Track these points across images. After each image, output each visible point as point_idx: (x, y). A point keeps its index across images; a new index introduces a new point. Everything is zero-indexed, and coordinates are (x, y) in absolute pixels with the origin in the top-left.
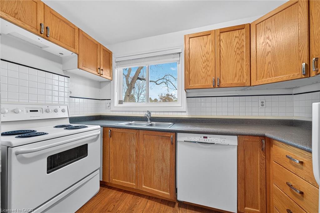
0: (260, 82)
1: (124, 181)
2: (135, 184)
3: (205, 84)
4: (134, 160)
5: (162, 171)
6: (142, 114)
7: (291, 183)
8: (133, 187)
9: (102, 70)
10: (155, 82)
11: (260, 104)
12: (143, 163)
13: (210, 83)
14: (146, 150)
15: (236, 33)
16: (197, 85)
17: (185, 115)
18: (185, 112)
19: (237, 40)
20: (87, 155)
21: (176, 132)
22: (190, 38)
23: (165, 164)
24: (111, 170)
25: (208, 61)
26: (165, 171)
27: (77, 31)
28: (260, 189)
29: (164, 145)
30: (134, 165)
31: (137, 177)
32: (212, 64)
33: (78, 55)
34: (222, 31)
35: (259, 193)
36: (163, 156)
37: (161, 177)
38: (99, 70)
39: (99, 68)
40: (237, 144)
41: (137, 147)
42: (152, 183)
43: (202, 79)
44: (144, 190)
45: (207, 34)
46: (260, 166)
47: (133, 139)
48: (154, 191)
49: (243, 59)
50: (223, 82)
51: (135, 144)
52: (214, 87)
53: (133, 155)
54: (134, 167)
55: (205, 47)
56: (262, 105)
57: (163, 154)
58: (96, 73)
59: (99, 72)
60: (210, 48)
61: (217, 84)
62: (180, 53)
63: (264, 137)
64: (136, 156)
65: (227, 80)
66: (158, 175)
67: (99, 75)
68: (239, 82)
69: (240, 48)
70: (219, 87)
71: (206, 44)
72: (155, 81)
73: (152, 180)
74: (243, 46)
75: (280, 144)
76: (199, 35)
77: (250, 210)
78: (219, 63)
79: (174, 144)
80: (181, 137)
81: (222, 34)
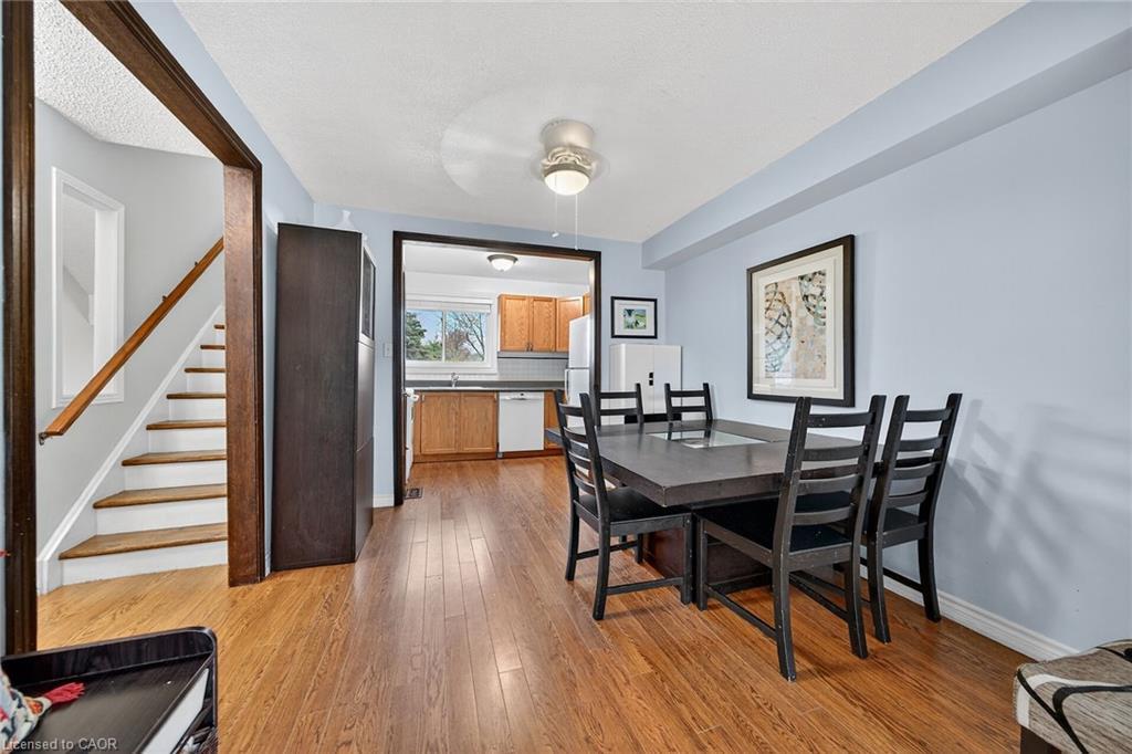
2: (454, 449)
3: (519, 346)
4: (453, 424)
5: (485, 429)
6: (449, 378)
8: (453, 452)
12: (464, 425)
13: (524, 346)
14: (468, 412)
15: (546, 304)
16: (512, 348)
18: (496, 375)
19: (546, 310)
21: (497, 391)
22: (506, 298)
23: (489, 422)
25: (523, 325)
26: (487, 428)
29: (487, 405)
30: (454, 429)
31: (457, 442)
32: (526, 328)
34: (536, 299)
36: (485, 416)
37: (484, 434)
40: (544, 399)
42: (475, 441)
43: (517, 341)
45: (523, 298)
47: (452, 402)
50: (534, 346)
51: (454, 407)
52: (528, 349)
53: (453, 418)
54: (454, 431)
55: (520, 311)
57: (485, 414)
60: (524, 313)
61: (530, 348)
62: (491, 305)
64: (456, 419)
65: (539, 344)
66: (481, 434)
68: (547, 347)
69: (548, 317)
70: (532, 350)
71: (522, 308)
73: (475, 439)
74: (551, 316)
76: (516, 298)
77: (552, 445)
78: (532, 329)
79: (496, 403)
80: (503, 396)
81: (535, 303)
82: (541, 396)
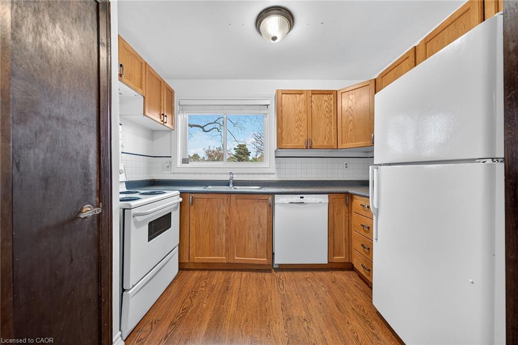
0: (344, 146)
1: (211, 257)
2: (225, 258)
3: (298, 143)
4: (223, 230)
5: (258, 237)
6: (226, 178)
7: (364, 224)
8: (223, 262)
9: (166, 116)
10: (202, 127)
11: (345, 166)
12: (235, 232)
13: (302, 143)
14: (239, 217)
15: (326, 97)
16: (290, 145)
17: (274, 178)
18: (274, 174)
19: (326, 103)
20: (170, 227)
21: (273, 194)
22: (283, 94)
23: (262, 229)
24: (193, 246)
25: (301, 121)
26: (261, 236)
27: (144, 65)
28: (345, 238)
29: (260, 209)
30: (224, 236)
31: (227, 249)
32: (304, 124)
33: (144, 97)
34: (314, 92)
35: (344, 243)
36: (259, 221)
37: (258, 244)
38: (162, 116)
39: (163, 115)
40: (328, 202)
41: (228, 213)
42: (247, 251)
43: (295, 138)
44: (237, 262)
45: (300, 93)
46: (345, 219)
47: (222, 205)
48: (249, 260)
49: (331, 123)
50: (314, 144)
51: (225, 211)
52: (307, 148)
53: (223, 224)
54: (224, 238)
55: (298, 105)
56: (346, 167)
57: (259, 218)
58: (159, 120)
59: (162, 120)
60: (302, 107)
61: (309, 146)
62: (267, 105)
63: (347, 193)
64: (227, 225)
65: (319, 141)
66: (254, 243)
67: (162, 123)
68: (328, 144)
69: (328, 111)
70: (311, 148)
71: (299, 103)
72: (202, 125)
73: (247, 248)
74: (331, 110)
75: (358, 197)
76: (293, 93)
77: (337, 258)
78: (311, 124)
79: (271, 207)
80: (279, 199)
81: (313, 96)
82: (325, 199)
